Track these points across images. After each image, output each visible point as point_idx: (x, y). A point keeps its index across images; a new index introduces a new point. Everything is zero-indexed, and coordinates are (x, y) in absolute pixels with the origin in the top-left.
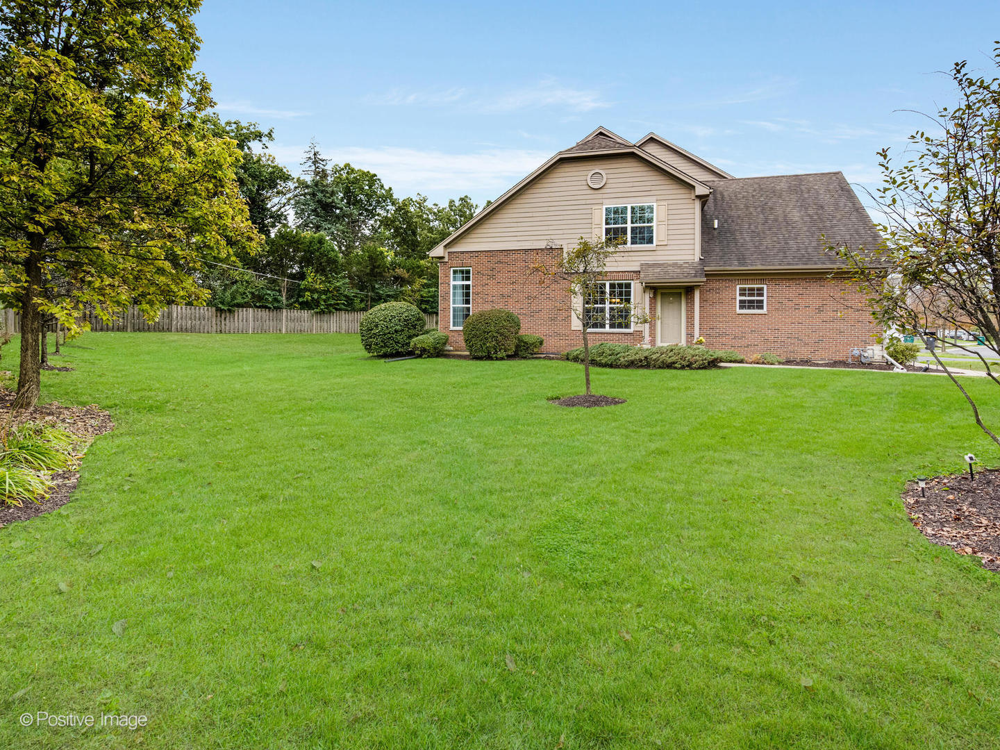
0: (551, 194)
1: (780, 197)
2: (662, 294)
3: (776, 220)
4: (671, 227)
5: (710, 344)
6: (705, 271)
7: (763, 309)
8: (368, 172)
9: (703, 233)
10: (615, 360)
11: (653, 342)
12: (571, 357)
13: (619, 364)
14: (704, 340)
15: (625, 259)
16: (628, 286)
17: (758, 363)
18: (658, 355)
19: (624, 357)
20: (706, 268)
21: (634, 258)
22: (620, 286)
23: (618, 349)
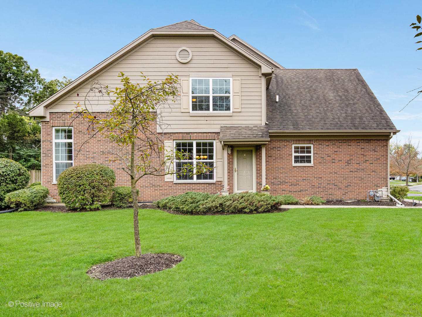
0: (145, 66)
1: (320, 83)
2: (238, 151)
3: (318, 98)
4: (243, 98)
5: (274, 191)
6: (269, 133)
7: (311, 163)
8: (16, 55)
9: (268, 105)
10: (195, 208)
11: (231, 190)
12: (160, 205)
13: (198, 210)
14: (269, 188)
15: (208, 122)
16: (211, 145)
17: (308, 204)
18: (231, 202)
19: (203, 205)
20: (270, 131)
21: (215, 122)
22: (205, 144)
23: (198, 198)
